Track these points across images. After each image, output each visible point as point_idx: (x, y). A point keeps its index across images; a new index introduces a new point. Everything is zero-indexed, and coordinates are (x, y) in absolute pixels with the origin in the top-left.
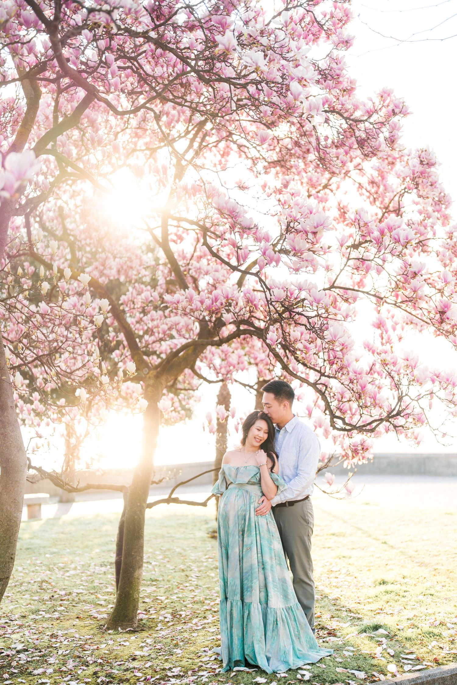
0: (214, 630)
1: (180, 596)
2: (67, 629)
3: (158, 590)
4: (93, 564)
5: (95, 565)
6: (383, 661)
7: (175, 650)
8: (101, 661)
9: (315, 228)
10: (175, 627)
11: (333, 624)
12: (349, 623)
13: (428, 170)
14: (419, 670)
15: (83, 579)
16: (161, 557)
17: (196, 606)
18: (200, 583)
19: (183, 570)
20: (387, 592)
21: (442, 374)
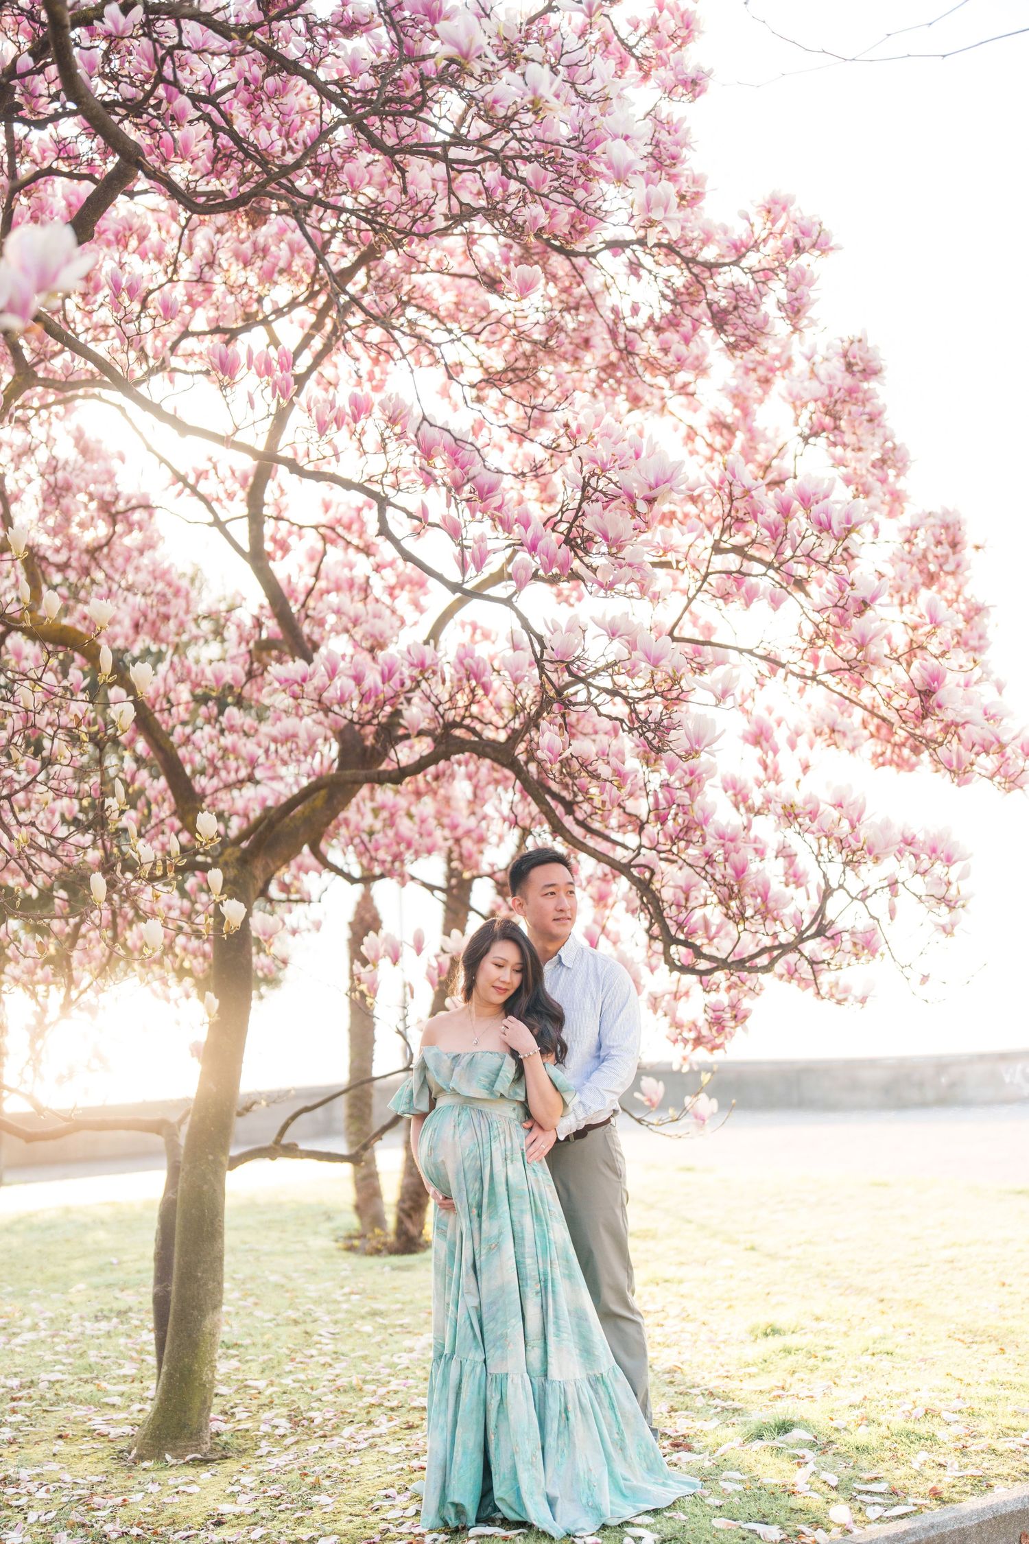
0: (398, 1450)
1: (302, 1377)
2: (38, 1464)
3: (245, 1367)
4: (75, 1316)
5: (82, 1318)
6: (815, 1501)
7: (315, 1498)
8: (140, 1532)
9: (651, 488)
10: (302, 1446)
11: (680, 1425)
12: (716, 1422)
13: (865, 385)
14: (901, 1517)
15: (58, 1348)
16: (236, 1294)
17: (344, 1399)
18: (342, 1348)
19: (296, 1322)
20: (788, 1351)
21: (921, 837)
